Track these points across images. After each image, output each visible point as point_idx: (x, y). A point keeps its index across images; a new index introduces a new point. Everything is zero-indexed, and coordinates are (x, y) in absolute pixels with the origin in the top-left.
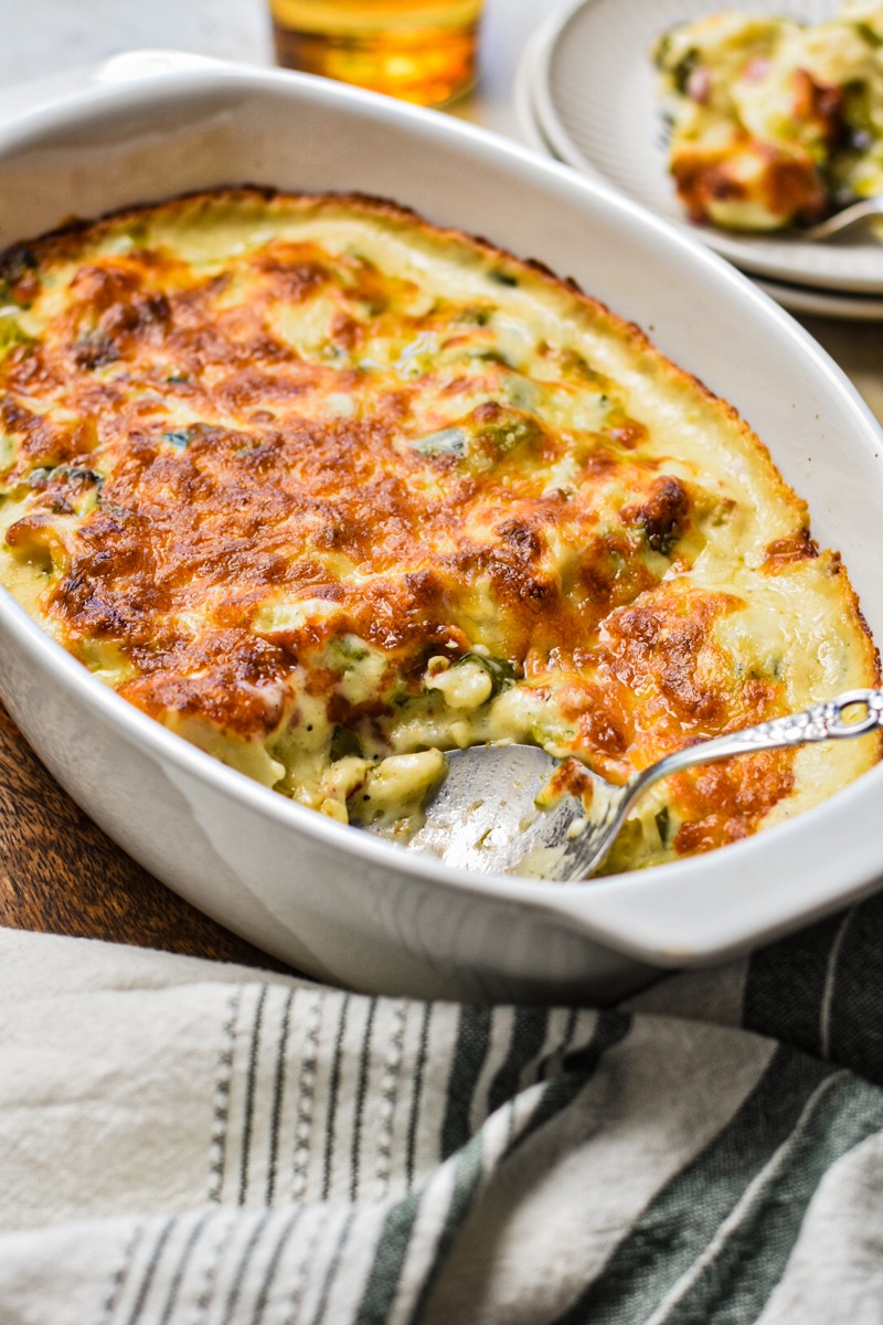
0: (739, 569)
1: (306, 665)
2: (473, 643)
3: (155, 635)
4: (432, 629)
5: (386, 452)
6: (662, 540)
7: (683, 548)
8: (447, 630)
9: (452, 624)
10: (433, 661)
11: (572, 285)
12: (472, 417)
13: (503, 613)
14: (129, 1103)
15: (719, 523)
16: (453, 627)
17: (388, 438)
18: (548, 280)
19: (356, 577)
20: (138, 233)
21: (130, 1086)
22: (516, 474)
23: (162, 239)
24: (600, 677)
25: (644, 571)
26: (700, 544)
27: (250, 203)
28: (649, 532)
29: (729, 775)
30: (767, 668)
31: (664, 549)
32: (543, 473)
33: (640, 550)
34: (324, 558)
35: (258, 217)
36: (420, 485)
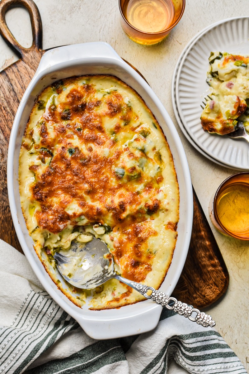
0: (162, 224)
1: (71, 221)
2: (105, 223)
4: (97, 220)
5: (109, 169)
7: (154, 215)
9: (102, 220)
10: (96, 225)
13: (112, 220)
14: (8, 301)
15: (163, 213)
17: (111, 165)
18: (162, 133)
19: (89, 202)
21: (9, 299)
22: (131, 185)
25: (144, 217)
28: (148, 211)
29: (135, 272)
30: (153, 252)
31: (150, 214)
32: (137, 186)
33: (145, 213)
34: (85, 195)
36: (112, 181)
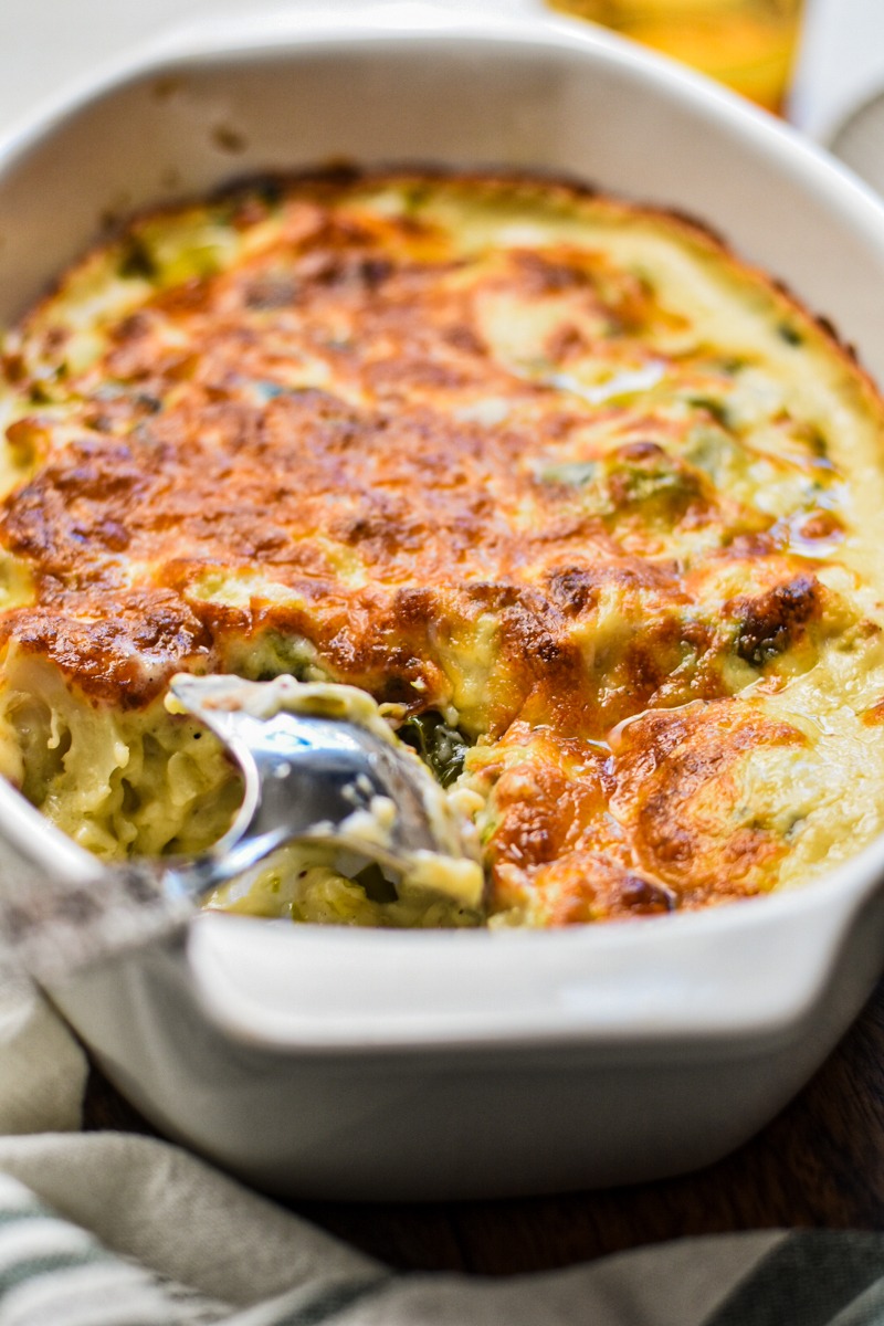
3: (77, 568)
4: (401, 659)
6: (758, 645)
7: (783, 663)
8: (420, 664)
9: (431, 659)
11: (851, 353)
12: (615, 453)
13: (501, 669)
15: (849, 648)
16: (429, 663)
17: (516, 456)
18: (829, 344)
19: (355, 578)
20: (417, 198)
22: (637, 529)
23: (442, 212)
24: (579, 775)
25: (714, 677)
26: (809, 664)
27: (560, 198)
28: (744, 631)
30: (780, 820)
31: (756, 657)
32: (670, 538)
33: (725, 649)
34: (334, 548)
35: (564, 215)
36: (511, 509)
